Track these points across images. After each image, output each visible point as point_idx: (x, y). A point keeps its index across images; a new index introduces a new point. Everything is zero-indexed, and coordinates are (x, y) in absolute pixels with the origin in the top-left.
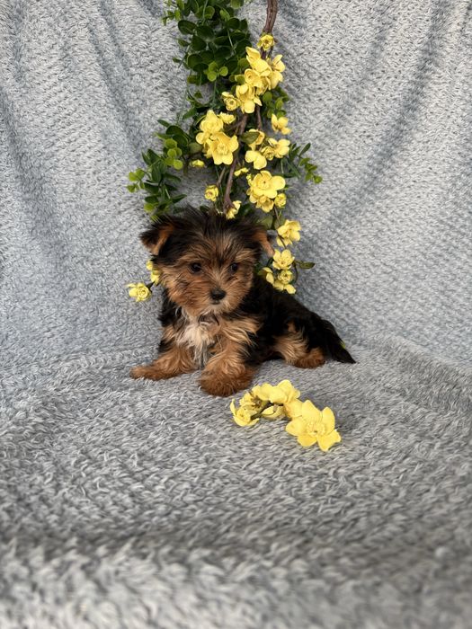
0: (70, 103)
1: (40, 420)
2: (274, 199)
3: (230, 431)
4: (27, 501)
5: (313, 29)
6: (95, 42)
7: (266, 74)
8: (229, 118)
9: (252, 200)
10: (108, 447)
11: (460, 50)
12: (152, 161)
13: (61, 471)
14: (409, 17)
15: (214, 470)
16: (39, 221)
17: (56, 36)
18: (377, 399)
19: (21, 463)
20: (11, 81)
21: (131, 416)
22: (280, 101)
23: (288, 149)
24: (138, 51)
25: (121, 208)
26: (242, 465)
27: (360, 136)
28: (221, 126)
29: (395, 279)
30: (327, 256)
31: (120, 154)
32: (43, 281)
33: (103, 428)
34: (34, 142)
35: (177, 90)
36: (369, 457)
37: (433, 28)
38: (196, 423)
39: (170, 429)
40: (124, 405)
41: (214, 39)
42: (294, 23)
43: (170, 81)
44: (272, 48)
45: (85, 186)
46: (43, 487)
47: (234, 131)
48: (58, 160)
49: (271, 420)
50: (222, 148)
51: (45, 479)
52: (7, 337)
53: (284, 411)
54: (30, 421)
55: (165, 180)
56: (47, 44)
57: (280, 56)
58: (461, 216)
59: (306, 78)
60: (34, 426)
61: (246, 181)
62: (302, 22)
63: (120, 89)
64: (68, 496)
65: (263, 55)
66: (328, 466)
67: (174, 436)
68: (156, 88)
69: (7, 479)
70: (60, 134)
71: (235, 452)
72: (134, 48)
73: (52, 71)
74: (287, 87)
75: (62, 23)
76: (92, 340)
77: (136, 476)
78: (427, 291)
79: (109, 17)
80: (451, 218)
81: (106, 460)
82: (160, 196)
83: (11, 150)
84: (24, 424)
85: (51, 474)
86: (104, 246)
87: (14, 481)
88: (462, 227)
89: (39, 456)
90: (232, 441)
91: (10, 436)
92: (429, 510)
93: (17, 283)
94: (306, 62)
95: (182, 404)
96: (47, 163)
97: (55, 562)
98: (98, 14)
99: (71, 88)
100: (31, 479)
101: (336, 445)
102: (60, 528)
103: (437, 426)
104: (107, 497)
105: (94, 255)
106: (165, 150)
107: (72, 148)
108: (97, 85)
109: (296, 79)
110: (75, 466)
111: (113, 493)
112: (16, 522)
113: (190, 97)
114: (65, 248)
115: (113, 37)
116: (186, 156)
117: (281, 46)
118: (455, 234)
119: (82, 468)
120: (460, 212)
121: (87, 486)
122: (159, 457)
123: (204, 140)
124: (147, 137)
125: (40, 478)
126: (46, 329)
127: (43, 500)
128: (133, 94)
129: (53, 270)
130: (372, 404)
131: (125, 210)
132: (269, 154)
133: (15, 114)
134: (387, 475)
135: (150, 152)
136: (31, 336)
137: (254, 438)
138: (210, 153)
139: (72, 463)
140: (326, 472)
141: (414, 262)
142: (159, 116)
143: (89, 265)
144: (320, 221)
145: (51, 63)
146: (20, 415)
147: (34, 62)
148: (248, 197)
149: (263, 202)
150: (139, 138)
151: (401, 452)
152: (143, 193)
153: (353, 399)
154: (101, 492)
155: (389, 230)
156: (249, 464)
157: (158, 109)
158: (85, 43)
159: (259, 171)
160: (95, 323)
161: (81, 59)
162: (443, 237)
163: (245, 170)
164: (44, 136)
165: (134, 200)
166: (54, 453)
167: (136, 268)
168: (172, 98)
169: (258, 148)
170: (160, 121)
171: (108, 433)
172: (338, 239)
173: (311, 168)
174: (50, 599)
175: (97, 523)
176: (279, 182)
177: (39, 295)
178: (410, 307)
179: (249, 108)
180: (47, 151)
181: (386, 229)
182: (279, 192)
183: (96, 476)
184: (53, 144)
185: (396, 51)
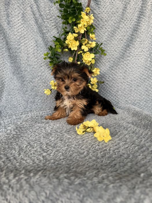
0: (25, 32)
1: (15, 133)
2: (91, 61)
3: (76, 136)
4: (10, 159)
5: (103, 5)
6: (33, 12)
7: (88, 20)
8: (76, 35)
9: (84, 62)
10: (36, 141)
12: (51, 49)
13: (21, 149)
15: (70, 149)
16: (15, 70)
17: (20, 10)
18: (124, 126)
19: (8, 147)
20: (6, 25)
21: (44, 132)
22: (92, 29)
23: (95, 45)
24: (46, 14)
25: (42, 65)
26: (79, 147)
27: (119, 40)
28: (73, 38)
29: (131, 87)
30: (108, 80)
31: (41, 48)
32: (17, 89)
33: (35, 135)
34: (14, 44)
35: (59, 26)
36: (121, 144)
37: (143, 4)
38: (65, 134)
39: (56, 136)
40: (42, 128)
41: (71, 9)
42: (97, 4)
43: (57, 24)
44: (90, 12)
45: (30, 58)
46: (15, 154)
47: (77, 39)
48: (21, 50)
49: (89, 133)
50: (74, 45)
51: (16, 152)
52: (6, 107)
53: (93, 130)
54: (12, 133)
55: (56, 56)
56: (17, 13)
57: (92, 15)
59: (101, 21)
60: (13, 135)
61: (82, 55)
62: (99, 3)
63: (41, 26)
64: (23, 157)
65: (87, 14)
66: (107, 147)
67: (58, 138)
68: (52, 26)
69: (4, 152)
70: (22, 42)
71: (77, 143)
72: (45, 13)
73: (19, 21)
74: (95, 25)
75: (22, 6)
76: (33, 108)
77: (45, 151)
78: (141, 90)
79: (37, 3)
80: (149, 66)
81: (35, 146)
82: (54, 61)
83: (7, 47)
84: (10, 134)
85: (18, 150)
86: (36, 77)
87: (6, 152)
89: (14, 144)
90: (76, 140)
91: (5, 138)
92: (139, 161)
93: (9, 89)
94: (101, 16)
95: (61, 128)
96: (18, 51)
97: (17, 178)
98: (33, 2)
99: (25, 26)
100: (11, 152)
101: (110, 141)
102: (20, 167)
103: (143, 134)
104: (35, 157)
105: (34, 80)
106: (55, 46)
107: (26, 46)
108: (33, 25)
109: (98, 22)
110: (25, 148)
111: (37, 156)
112: (6, 165)
113: (63, 29)
114: (24, 78)
115: (38, 10)
116: (62, 48)
117: (93, 11)
119: (28, 148)
121: (29, 154)
122: (53, 145)
123: (68, 42)
124: (50, 42)
125: (14, 152)
126: (18, 104)
127: (15, 158)
128: (45, 28)
129: (21, 85)
130: (122, 127)
131: (43, 66)
132: (89, 46)
133: (8, 35)
134: (126, 150)
135: (51, 47)
136: (14, 106)
137: (83, 138)
138: (70, 46)
139: (25, 147)
140: (106, 149)
141: (137, 81)
142: (53, 35)
143: (32, 83)
144: (106, 68)
145: (19, 19)
146: (9, 131)
147: (13, 19)
148: (83, 61)
149: (87, 62)
150: (47, 42)
151: (131, 143)
152: (49, 60)
153: (116, 126)
154: (33, 156)
155: (129, 71)
156: (81, 147)
157: (53, 33)
158: (30, 12)
159: (86, 52)
160: (34, 102)
161: (28, 17)
162: (146, 72)
163: (81, 52)
164: (17, 42)
165: (46, 62)
166: (19, 144)
167: (47, 84)
168: (58, 29)
169: (85, 45)
170: (54, 37)
171: (36, 137)
172: (112, 74)
173: (103, 51)
174: (15, 190)
175: (31, 166)
176: (93, 56)
177: (16, 93)
178: (136, 96)
179: (82, 32)
180: (18, 47)
182: (92, 59)
183: (32, 151)
184: (20, 45)
185: (131, 12)
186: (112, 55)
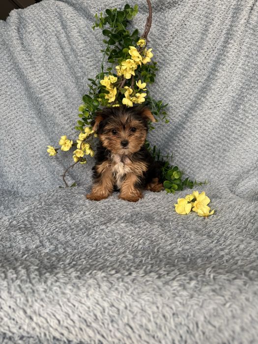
6: (60, 43)
11: (247, 31)
14: (221, 18)
17: (41, 41)
24: (81, 48)
29: (213, 153)
30: (178, 145)
31: (74, 99)
37: (232, 22)
56: (37, 46)
58: (247, 117)
63: (73, 67)
68: (90, 66)
75: (44, 34)
80: (242, 119)
88: (248, 123)
96: (40, 102)
98: (60, 28)
99: (49, 66)
107: (51, 96)
108: (62, 64)
115: (68, 41)
118: (245, 127)
120: (247, 115)
128: (80, 70)
141: (223, 143)
155: (209, 129)
158: (56, 44)
161: (54, 52)
162: (238, 128)
170: (90, 79)
172: (184, 135)
178: (222, 167)
180: (40, 96)
181: (207, 128)
184: (42, 93)
185: (214, 37)
186: (184, 107)
